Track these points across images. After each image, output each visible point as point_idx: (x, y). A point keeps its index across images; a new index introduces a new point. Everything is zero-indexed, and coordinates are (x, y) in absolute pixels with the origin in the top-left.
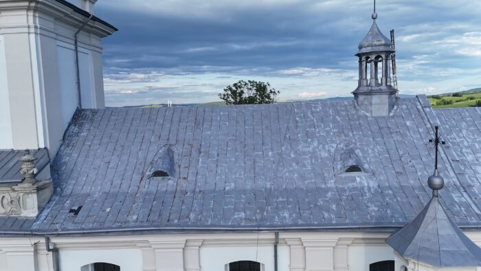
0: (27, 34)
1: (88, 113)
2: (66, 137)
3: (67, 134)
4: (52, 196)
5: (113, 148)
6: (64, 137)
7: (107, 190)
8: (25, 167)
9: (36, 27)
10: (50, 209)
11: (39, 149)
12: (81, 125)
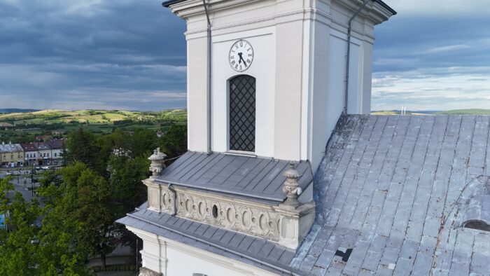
0: (302, 21)
1: (355, 119)
2: (329, 149)
3: (330, 145)
4: (313, 225)
5: (391, 170)
6: (327, 147)
7: (386, 233)
8: (288, 185)
9: (312, 12)
10: (312, 242)
11: (301, 161)
12: (347, 135)
